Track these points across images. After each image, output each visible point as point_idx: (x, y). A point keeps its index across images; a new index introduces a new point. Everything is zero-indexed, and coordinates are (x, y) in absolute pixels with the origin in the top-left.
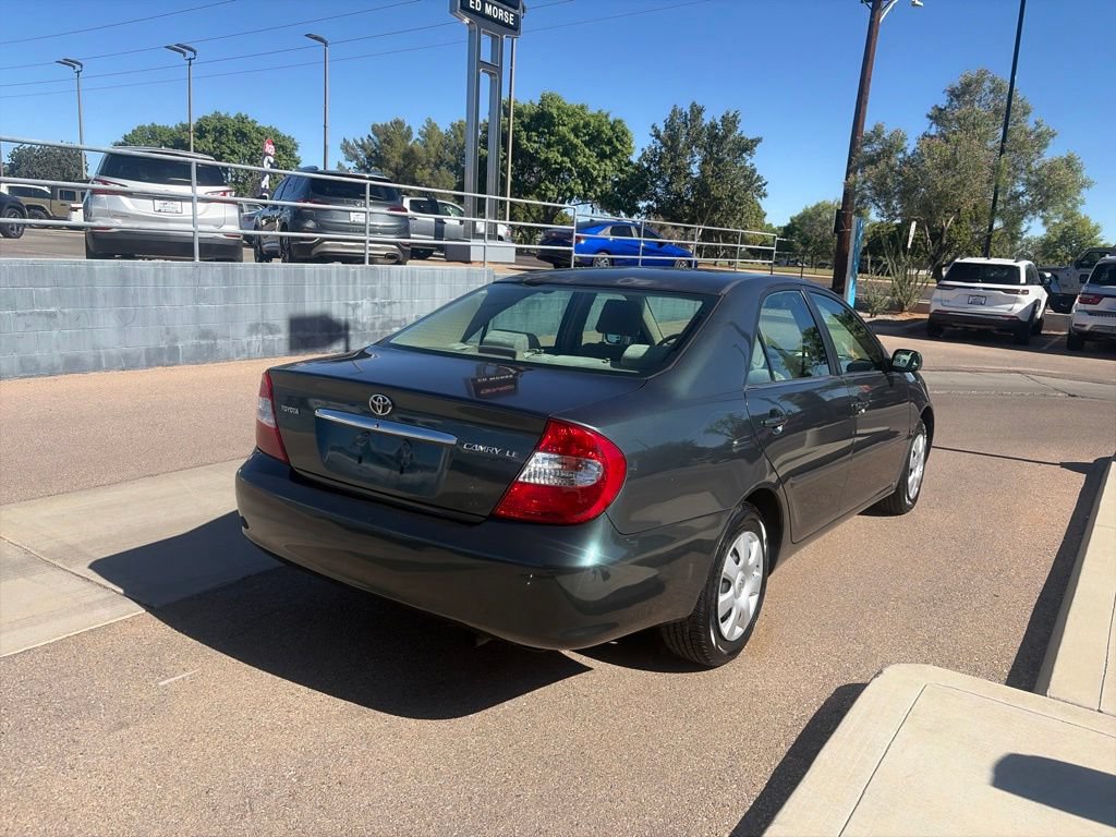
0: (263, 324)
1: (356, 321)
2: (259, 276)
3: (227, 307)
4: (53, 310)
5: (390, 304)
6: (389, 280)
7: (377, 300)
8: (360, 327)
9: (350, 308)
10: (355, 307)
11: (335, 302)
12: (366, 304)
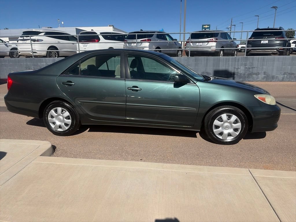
0: (206, 72)
1: (238, 73)
2: (205, 60)
3: (195, 68)
4: (155, 68)
5: (252, 68)
6: (253, 61)
7: (247, 67)
8: (239, 74)
9: (236, 69)
10: (238, 69)
11: (230, 67)
12: (242, 68)
